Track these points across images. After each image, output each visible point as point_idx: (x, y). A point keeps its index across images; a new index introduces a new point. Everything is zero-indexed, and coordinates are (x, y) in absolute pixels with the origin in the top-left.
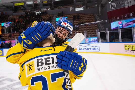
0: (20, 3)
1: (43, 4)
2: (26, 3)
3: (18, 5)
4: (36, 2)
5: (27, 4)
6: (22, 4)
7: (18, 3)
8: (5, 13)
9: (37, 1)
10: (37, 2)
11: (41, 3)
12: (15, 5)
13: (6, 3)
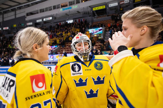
0: (100, 7)
1: (134, 3)
2: (108, 5)
3: (97, 9)
4: (123, 3)
5: (109, 7)
6: (103, 7)
7: (98, 7)
8: (83, 20)
9: (125, 1)
10: (125, 3)
11: (131, 2)
12: (94, 9)
13: (84, 8)
